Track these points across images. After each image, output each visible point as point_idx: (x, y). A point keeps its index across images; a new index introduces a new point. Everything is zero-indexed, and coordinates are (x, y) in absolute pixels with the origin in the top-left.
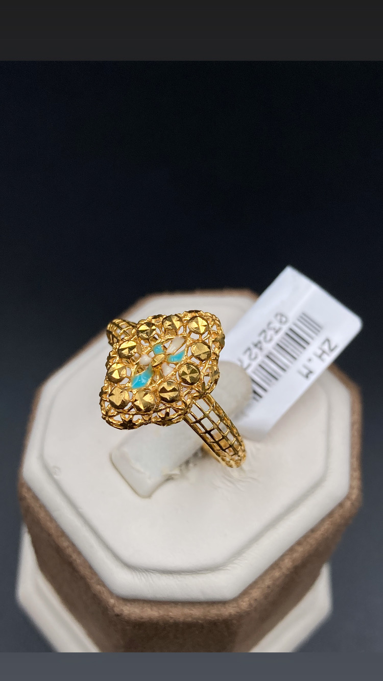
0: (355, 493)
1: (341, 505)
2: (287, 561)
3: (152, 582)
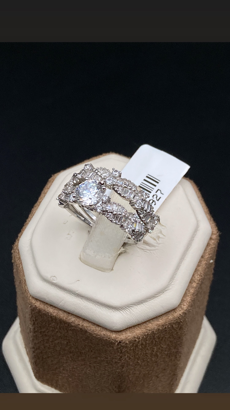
0: (215, 230)
1: (211, 239)
2: (196, 277)
3: (133, 312)
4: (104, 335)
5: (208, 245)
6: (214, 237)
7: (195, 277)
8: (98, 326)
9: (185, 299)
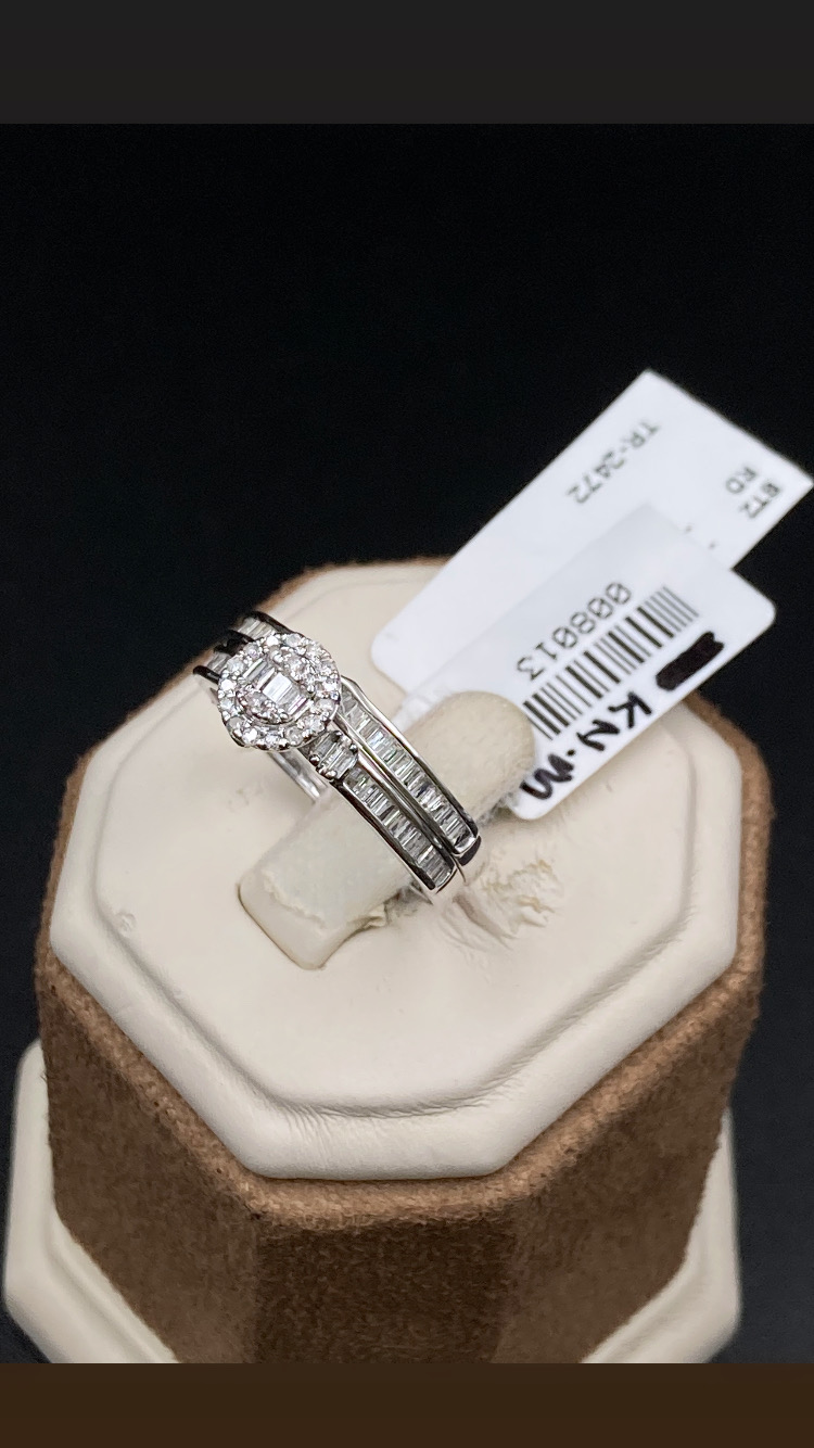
0: (750, 962)
1: (718, 983)
2: (607, 1097)
3: (328, 1134)
4: (219, 1171)
5: (700, 1000)
6: (735, 983)
7: (601, 1096)
8: (211, 1133)
9: (532, 1158)
